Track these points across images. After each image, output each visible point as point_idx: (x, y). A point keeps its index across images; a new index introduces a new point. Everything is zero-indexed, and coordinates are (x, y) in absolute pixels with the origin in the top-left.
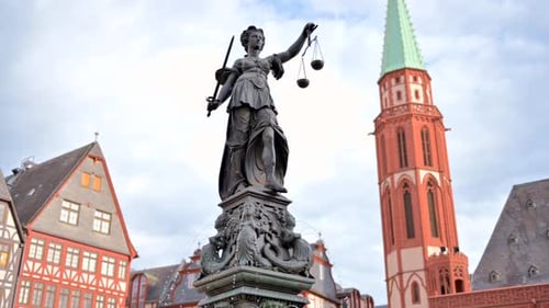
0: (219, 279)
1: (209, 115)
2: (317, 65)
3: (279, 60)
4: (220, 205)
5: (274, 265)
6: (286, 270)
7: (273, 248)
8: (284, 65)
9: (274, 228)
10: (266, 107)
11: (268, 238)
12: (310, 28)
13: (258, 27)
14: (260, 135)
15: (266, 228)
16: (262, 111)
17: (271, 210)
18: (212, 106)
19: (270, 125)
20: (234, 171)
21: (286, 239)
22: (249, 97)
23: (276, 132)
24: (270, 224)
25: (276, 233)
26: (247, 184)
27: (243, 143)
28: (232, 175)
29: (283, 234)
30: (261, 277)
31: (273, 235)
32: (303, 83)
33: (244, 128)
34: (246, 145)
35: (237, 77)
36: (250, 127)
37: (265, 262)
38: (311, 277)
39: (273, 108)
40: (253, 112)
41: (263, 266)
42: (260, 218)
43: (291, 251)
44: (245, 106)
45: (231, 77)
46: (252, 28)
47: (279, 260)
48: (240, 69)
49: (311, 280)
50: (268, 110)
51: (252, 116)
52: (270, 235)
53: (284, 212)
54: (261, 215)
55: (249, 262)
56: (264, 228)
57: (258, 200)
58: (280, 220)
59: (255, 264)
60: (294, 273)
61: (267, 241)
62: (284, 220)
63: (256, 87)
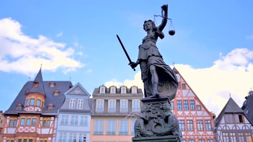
1: (135, 70)
5: (155, 133)
6: (160, 135)
7: (158, 124)
9: (159, 114)
10: (150, 56)
11: (155, 120)
16: (149, 59)
19: (152, 64)
27: (146, 77)
29: (164, 116)
31: (159, 118)
33: (144, 70)
38: (177, 135)
41: (147, 136)
42: (150, 111)
46: (145, 22)
51: (147, 63)
53: (164, 104)
54: (150, 110)
55: (138, 136)
56: (152, 116)
57: (149, 103)
58: (162, 109)
59: (142, 135)
60: (166, 134)
61: (154, 122)
62: (164, 108)
63: (145, 49)
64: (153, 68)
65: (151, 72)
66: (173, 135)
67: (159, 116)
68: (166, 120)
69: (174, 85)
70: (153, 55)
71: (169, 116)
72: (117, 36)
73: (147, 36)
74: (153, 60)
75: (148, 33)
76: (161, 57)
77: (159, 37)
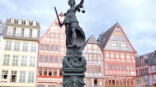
3: (78, 7)
5: (74, 66)
6: (77, 67)
7: (75, 61)
9: (76, 55)
11: (73, 59)
17: (75, 51)
19: (73, 27)
26: (71, 44)
30: (68, 70)
33: (68, 29)
34: (69, 34)
36: (70, 29)
38: (85, 68)
41: (70, 67)
42: (71, 54)
52: (74, 58)
53: (79, 51)
55: (64, 67)
56: (72, 56)
57: (70, 49)
58: (78, 53)
59: (67, 67)
60: (80, 67)
61: (73, 60)
62: (79, 53)
63: (70, 17)
64: (74, 29)
65: (72, 31)
66: (83, 68)
67: (76, 57)
68: (80, 59)
69: (84, 39)
70: (75, 22)
71: (82, 57)
72: (55, 8)
73: (71, 9)
74: (74, 25)
75: (71, 7)
76: (78, 23)
77: (77, 11)
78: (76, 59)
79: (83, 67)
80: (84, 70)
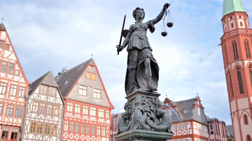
0: (125, 135)
1: (118, 54)
2: (170, 25)
3: (152, 23)
4: (126, 98)
5: (152, 128)
6: (158, 130)
7: (151, 119)
8: (154, 25)
9: (152, 108)
10: (146, 48)
11: (149, 114)
12: (167, 6)
13: (140, 8)
14: (143, 62)
15: (148, 109)
16: (144, 50)
17: (150, 99)
18: (120, 49)
19: (148, 57)
20: (132, 80)
21: (158, 114)
22: (137, 44)
23: (151, 60)
24: (150, 107)
25: (153, 111)
26: (139, 87)
27: (135, 66)
28: (131, 83)
29: (157, 111)
30: (145, 135)
31: (152, 112)
32: (164, 34)
33: (135, 59)
34: (137, 67)
35: (131, 34)
36: (138, 58)
37: (147, 127)
38: (171, 132)
39: (149, 48)
40: (140, 51)
41: (146, 129)
42: (144, 104)
43: (161, 119)
44: (135, 48)
45: (129, 34)
46: (138, 9)
47: (154, 125)
48: (133, 29)
49: (171, 134)
50: (146, 49)
51: (139, 53)
52: (150, 112)
53: (157, 100)
54: (145, 102)
57: (143, 95)
60: (162, 131)
61: (148, 116)
62: (157, 104)
64: (148, 61)
67: (151, 110)
78: (153, 115)
79: (167, 131)
80: (169, 137)
